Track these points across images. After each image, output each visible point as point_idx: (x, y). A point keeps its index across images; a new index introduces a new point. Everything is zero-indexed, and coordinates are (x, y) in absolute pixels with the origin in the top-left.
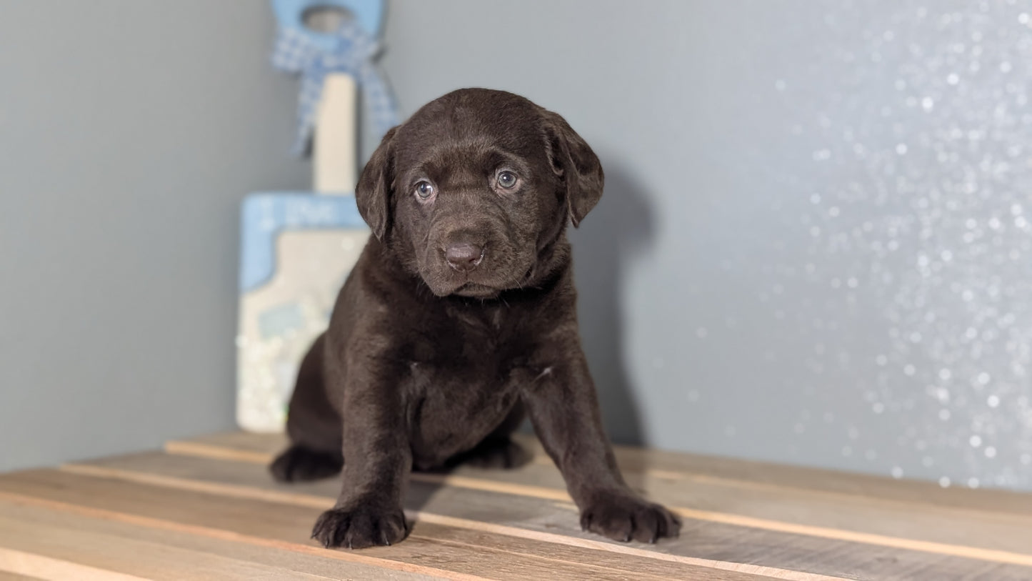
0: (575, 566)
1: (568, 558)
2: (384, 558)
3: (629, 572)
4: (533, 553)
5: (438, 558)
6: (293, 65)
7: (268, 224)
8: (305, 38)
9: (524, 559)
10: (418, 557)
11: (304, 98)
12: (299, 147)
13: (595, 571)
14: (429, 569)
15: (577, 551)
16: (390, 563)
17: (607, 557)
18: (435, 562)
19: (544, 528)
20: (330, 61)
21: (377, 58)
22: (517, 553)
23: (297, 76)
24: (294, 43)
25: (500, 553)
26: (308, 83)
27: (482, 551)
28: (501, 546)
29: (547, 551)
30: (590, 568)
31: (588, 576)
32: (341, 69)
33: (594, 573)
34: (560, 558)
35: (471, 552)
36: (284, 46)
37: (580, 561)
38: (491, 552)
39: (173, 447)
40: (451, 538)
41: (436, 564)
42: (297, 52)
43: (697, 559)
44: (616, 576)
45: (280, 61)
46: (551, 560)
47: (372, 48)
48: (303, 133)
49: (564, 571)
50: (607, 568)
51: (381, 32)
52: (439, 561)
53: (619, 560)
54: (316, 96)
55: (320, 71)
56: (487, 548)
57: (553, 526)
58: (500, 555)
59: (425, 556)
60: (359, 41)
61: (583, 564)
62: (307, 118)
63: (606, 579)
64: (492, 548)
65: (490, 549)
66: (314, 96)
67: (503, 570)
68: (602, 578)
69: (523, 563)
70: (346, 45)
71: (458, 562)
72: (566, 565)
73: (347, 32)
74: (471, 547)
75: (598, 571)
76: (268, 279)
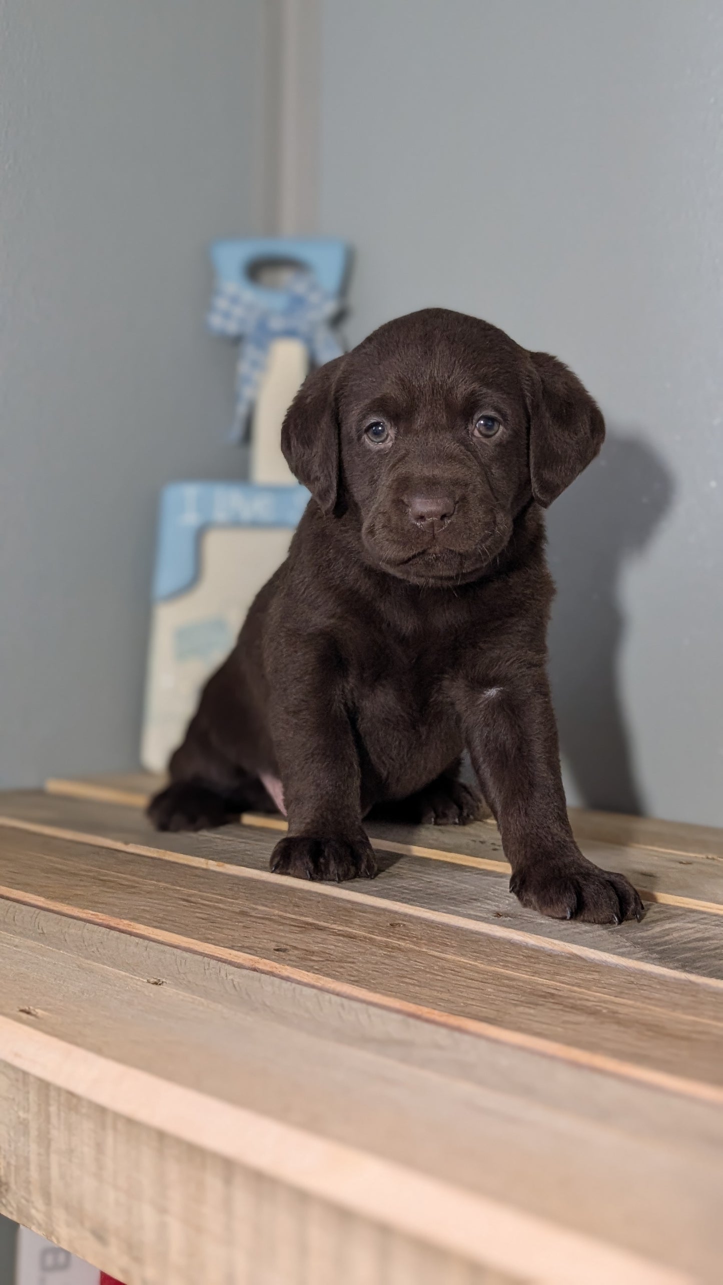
0: (524, 982)
1: (517, 967)
2: (232, 948)
4: (463, 955)
5: (313, 953)
6: (232, 328)
7: (191, 519)
8: (249, 295)
9: (447, 965)
10: (284, 950)
11: (244, 367)
12: (236, 430)
15: (534, 955)
16: (239, 957)
17: (580, 969)
18: (306, 959)
19: (491, 916)
20: (276, 324)
21: (337, 320)
22: (437, 954)
23: (237, 341)
24: (235, 300)
25: (412, 950)
26: (250, 351)
27: (387, 946)
28: (417, 940)
29: (486, 955)
30: (548, 986)
31: (541, 1001)
32: (290, 333)
33: (552, 995)
34: (504, 967)
35: (368, 947)
36: (222, 303)
37: (535, 973)
38: (400, 949)
39: (58, 786)
40: (347, 923)
42: (238, 311)
44: (589, 1004)
45: (216, 321)
46: (493, 968)
47: (330, 308)
48: (242, 410)
49: (505, 989)
50: (575, 988)
51: (344, 289)
52: (314, 958)
53: (596, 976)
54: (258, 365)
55: (265, 335)
56: (395, 942)
57: (507, 915)
58: (410, 955)
59: (295, 948)
60: (314, 298)
61: (536, 978)
62: (247, 392)
63: (572, 1008)
64: (402, 943)
65: (399, 945)
66: (257, 365)
67: (407, 980)
68: (566, 1006)
69: (443, 969)
70: (297, 303)
71: (340, 961)
72: (508, 978)
73: (300, 286)
74: (371, 939)
75: (560, 993)
76: (190, 586)
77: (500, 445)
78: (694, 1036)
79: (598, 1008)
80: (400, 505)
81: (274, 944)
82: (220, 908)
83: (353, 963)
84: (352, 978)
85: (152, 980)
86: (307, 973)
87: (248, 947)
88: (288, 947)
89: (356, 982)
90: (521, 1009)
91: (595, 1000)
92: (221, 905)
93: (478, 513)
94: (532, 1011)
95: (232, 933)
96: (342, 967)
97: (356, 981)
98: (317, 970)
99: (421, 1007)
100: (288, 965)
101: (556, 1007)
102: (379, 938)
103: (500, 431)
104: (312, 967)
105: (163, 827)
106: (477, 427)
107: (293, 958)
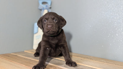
6: (41, 8)
8: (42, 5)
20: (45, 8)
21: (50, 8)
23: (41, 10)
26: (42, 11)
32: (46, 9)
36: (40, 6)
39: (25, 51)
45: (39, 8)
47: (50, 7)
51: (51, 5)
55: (44, 9)
60: (48, 6)
70: (47, 6)
73: (47, 5)
76: (37, 32)
77: (57, 22)
80: (47, 26)
93: (54, 27)
103: (57, 21)
105: (35, 56)
106: (54, 20)
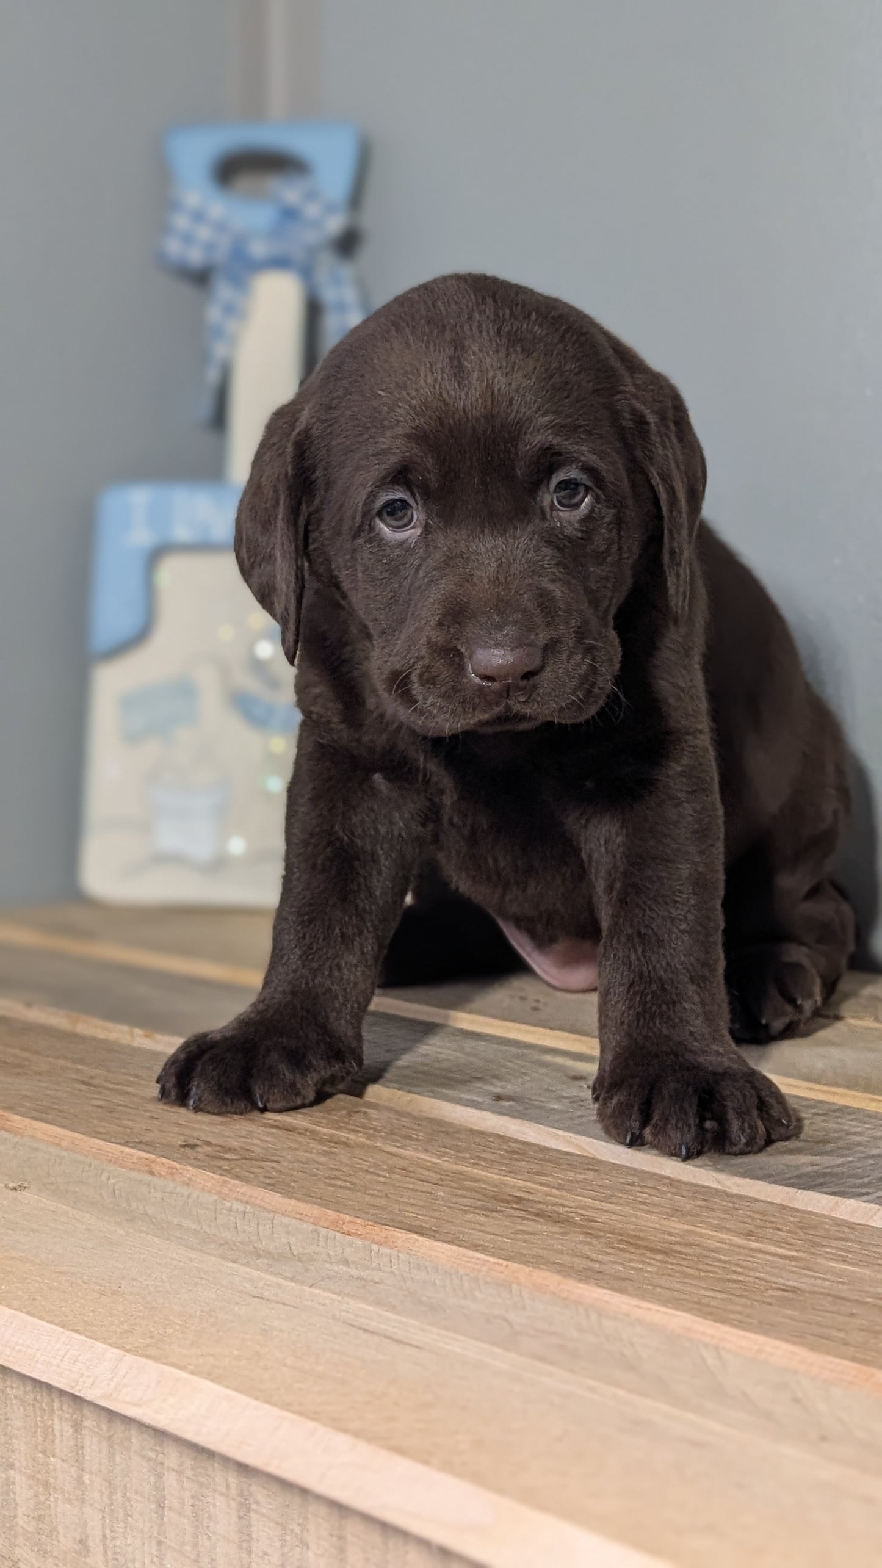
0: (491, 1183)
1: (490, 1165)
2: (126, 1144)
3: (597, 1204)
4: (426, 1151)
5: (229, 1150)
6: (196, 257)
7: (142, 537)
8: (219, 206)
9: (400, 1163)
10: (193, 1147)
11: (214, 314)
12: (205, 406)
13: (526, 1196)
14: (196, 1171)
15: (521, 1151)
16: (132, 1155)
17: (572, 1167)
18: (217, 1158)
19: (487, 1100)
20: (259, 249)
22: (394, 1150)
23: (203, 276)
24: (199, 216)
25: (360, 1145)
26: (223, 291)
27: (331, 1140)
29: (459, 1150)
30: (520, 1189)
31: (502, 1207)
32: (280, 263)
33: (519, 1200)
34: (472, 1165)
35: (306, 1141)
36: (181, 222)
37: (509, 1173)
38: (346, 1144)
41: (221, 1163)
42: (204, 233)
43: (761, 1182)
44: (561, 1210)
45: (174, 247)
47: (335, 224)
48: (212, 376)
49: (461, 1193)
50: (554, 1191)
51: (356, 198)
52: (227, 1156)
53: (590, 1175)
54: (234, 311)
55: (243, 267)
56: (344, 1135)
57: (509, 1098)
58: (357, 1152)
59: (209, 1144)
60: (312, 210)
61: (511, 1180)
62: (220, 350)
63: (537, 1215)
64: (352, 1137)
65: (348, 1139)
66: (230, 310)
67: (339, 1183)
68: (530, 1213)
69: (391, 1170)
70: (290, 217)
71: (262, 1160)
72: (475, 1180)
73: (290, 192)
74: (312, 1132)
75: (531, 1197)
76: (141, 636)
78: (677, 1248)
79: (572, 1215)
81: (182, 1138)
82: (128, 1093)
83: (277, 1162)
84: (268, 1181)
85: (11, 1185)
86: (212, 1174)
87: (147, 1144)
88: (199, 1142)
89: (271, 1186)
90: (470, 1216)
91: (573, 1205)
92: (130, 1090)
94: (482, 1219)
95: (130, 1124)
96: (260, 1167)
97: (273, 1185)
98: (226, 1170)
99: (342, 1215)
100: (191, 1165)
101: (517, 1213)
102: (325, 1130)
104: (220, 1168)
107: (200, 1156)
